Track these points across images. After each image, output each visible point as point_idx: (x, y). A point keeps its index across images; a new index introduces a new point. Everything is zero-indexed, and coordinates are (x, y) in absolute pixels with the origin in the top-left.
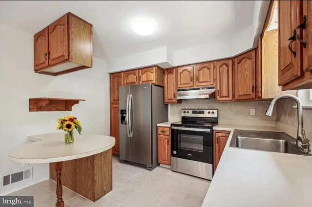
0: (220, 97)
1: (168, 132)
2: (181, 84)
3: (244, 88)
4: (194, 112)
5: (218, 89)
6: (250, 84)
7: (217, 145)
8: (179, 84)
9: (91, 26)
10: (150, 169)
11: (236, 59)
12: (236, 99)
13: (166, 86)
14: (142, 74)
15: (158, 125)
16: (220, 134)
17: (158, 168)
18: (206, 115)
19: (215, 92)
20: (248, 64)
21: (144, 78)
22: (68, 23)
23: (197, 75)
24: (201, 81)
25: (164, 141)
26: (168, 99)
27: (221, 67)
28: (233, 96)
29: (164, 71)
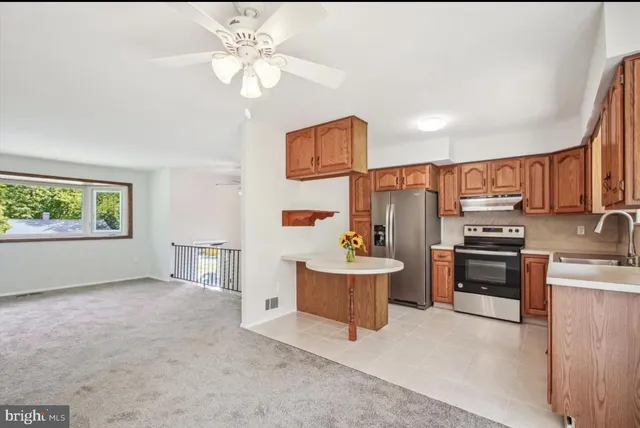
0: (531, 209)
1: (450, 257)
2: (466, 189)
3: (569, 198)
4: (485, 230)
5: (528, 196)
6: (578, 192)
7: (527, 274)
8: (463, 188)
9: (366, 124)
10: (423, 308)
11: (555, 157)
12: (555, 211)
13: (442, 191)
14: (407, 175)
15: (433, 247)
16: (532, 260)
17: (431, 308)
18: (506, 233)
19: (521, 202)
20: (573, 165)
21: (410, 180)
22: (352, 127)
23: (493, 176)
24: (499, 185)
25: (443, 270)
26: (445, 211)
27: (532, 166)
28: (551, 208)
29: (439, 170)
